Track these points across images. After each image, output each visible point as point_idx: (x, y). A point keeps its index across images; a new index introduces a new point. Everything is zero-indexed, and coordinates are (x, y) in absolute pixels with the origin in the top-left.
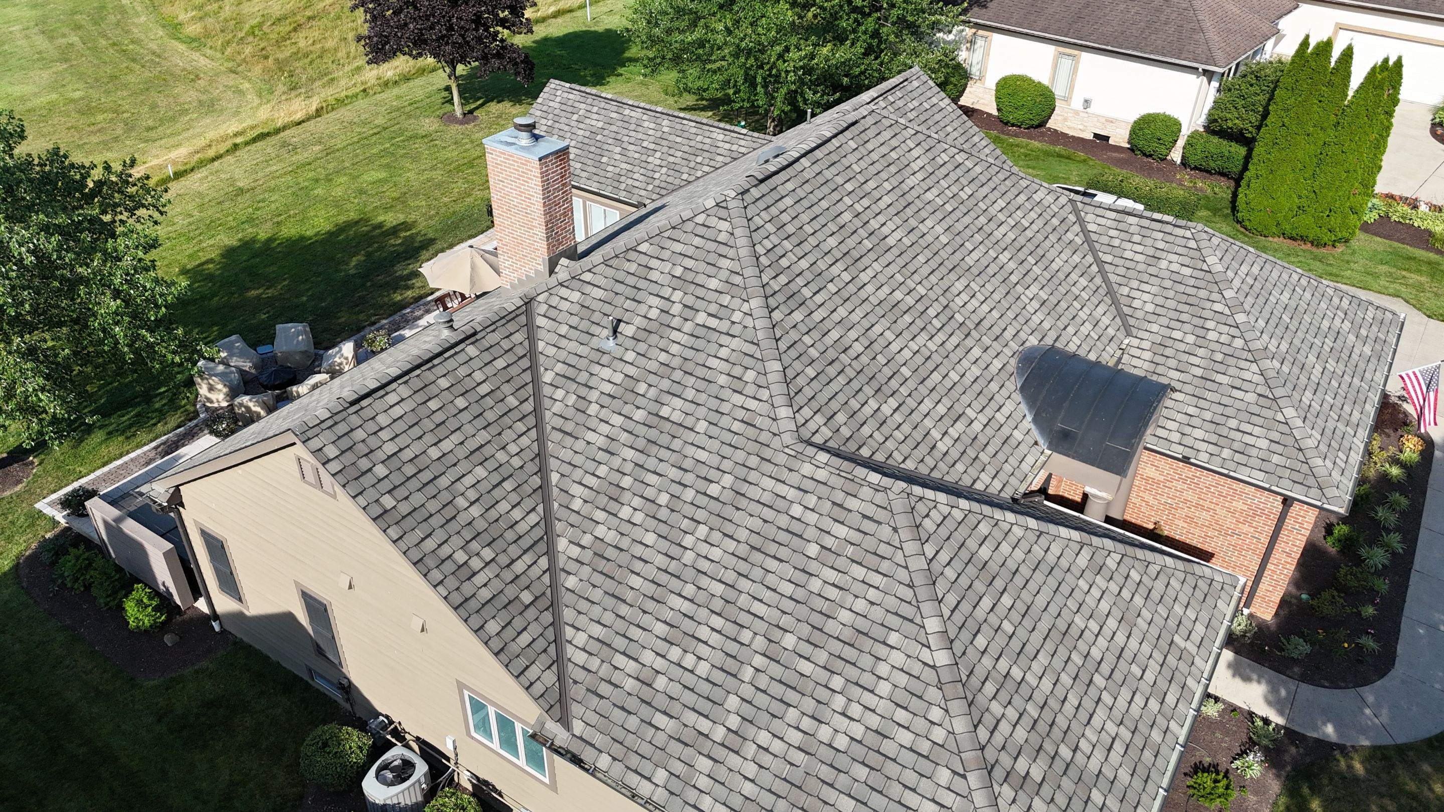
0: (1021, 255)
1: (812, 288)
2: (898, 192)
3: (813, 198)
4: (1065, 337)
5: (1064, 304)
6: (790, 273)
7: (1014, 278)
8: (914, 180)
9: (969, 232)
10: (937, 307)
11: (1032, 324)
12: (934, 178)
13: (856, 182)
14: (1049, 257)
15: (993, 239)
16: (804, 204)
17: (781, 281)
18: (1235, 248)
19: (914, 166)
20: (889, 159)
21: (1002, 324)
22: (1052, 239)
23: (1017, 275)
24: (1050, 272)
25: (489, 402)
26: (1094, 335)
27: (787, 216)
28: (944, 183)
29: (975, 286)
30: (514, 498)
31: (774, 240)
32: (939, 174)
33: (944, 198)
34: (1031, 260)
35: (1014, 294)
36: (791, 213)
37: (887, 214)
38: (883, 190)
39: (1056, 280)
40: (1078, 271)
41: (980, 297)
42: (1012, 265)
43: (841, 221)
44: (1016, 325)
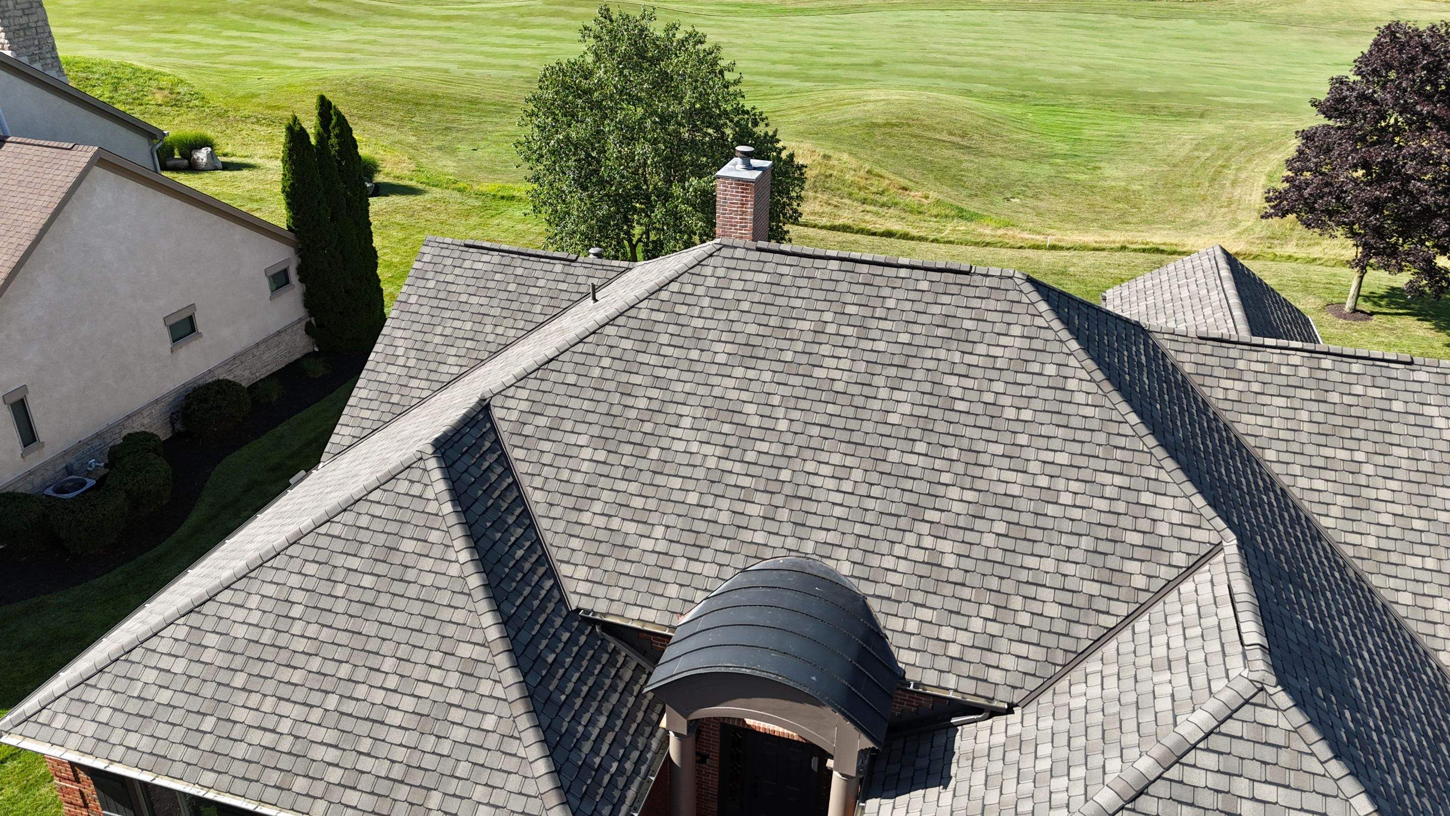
0: (991, 513)
1: (676, 341)
2: (908, 350)
3: (793, 292)
4: (903, 609)
5: (966, 593)
6: (673, 318)
7: (931, 515)
8: (957, 357)
9: (949, 440)
10: (776, 449)
11: (874, 560)
12: (994, 374)
13: (867, 312)
14: (1040, 549)
15: (977, 471)
16: (775, 289)
17: (657, 316)
18: (1312, 765)
19: (981, 349)
20: (952, 323)
21: (830, 523)
22: (1086, 543)
23: (945, 518)
24: (1010, 558)
25: (526, 299)
26: (954, 651)
27: (740, 285)
28: (999, 387)
29: (857, 475)
30: (463, 352)
31: (700, 291)
32: (1008, 376)
33: (973, 395)
34: (1001, 528)
35: (903, 523)
36: (751, 286)
37: (857, 354)
38: (892, 337)
39: (1004, 571)
40: (1066, 598)
41: (847, 486)
42: (957, 507)
43: (792, 323)
44: (849, 541)
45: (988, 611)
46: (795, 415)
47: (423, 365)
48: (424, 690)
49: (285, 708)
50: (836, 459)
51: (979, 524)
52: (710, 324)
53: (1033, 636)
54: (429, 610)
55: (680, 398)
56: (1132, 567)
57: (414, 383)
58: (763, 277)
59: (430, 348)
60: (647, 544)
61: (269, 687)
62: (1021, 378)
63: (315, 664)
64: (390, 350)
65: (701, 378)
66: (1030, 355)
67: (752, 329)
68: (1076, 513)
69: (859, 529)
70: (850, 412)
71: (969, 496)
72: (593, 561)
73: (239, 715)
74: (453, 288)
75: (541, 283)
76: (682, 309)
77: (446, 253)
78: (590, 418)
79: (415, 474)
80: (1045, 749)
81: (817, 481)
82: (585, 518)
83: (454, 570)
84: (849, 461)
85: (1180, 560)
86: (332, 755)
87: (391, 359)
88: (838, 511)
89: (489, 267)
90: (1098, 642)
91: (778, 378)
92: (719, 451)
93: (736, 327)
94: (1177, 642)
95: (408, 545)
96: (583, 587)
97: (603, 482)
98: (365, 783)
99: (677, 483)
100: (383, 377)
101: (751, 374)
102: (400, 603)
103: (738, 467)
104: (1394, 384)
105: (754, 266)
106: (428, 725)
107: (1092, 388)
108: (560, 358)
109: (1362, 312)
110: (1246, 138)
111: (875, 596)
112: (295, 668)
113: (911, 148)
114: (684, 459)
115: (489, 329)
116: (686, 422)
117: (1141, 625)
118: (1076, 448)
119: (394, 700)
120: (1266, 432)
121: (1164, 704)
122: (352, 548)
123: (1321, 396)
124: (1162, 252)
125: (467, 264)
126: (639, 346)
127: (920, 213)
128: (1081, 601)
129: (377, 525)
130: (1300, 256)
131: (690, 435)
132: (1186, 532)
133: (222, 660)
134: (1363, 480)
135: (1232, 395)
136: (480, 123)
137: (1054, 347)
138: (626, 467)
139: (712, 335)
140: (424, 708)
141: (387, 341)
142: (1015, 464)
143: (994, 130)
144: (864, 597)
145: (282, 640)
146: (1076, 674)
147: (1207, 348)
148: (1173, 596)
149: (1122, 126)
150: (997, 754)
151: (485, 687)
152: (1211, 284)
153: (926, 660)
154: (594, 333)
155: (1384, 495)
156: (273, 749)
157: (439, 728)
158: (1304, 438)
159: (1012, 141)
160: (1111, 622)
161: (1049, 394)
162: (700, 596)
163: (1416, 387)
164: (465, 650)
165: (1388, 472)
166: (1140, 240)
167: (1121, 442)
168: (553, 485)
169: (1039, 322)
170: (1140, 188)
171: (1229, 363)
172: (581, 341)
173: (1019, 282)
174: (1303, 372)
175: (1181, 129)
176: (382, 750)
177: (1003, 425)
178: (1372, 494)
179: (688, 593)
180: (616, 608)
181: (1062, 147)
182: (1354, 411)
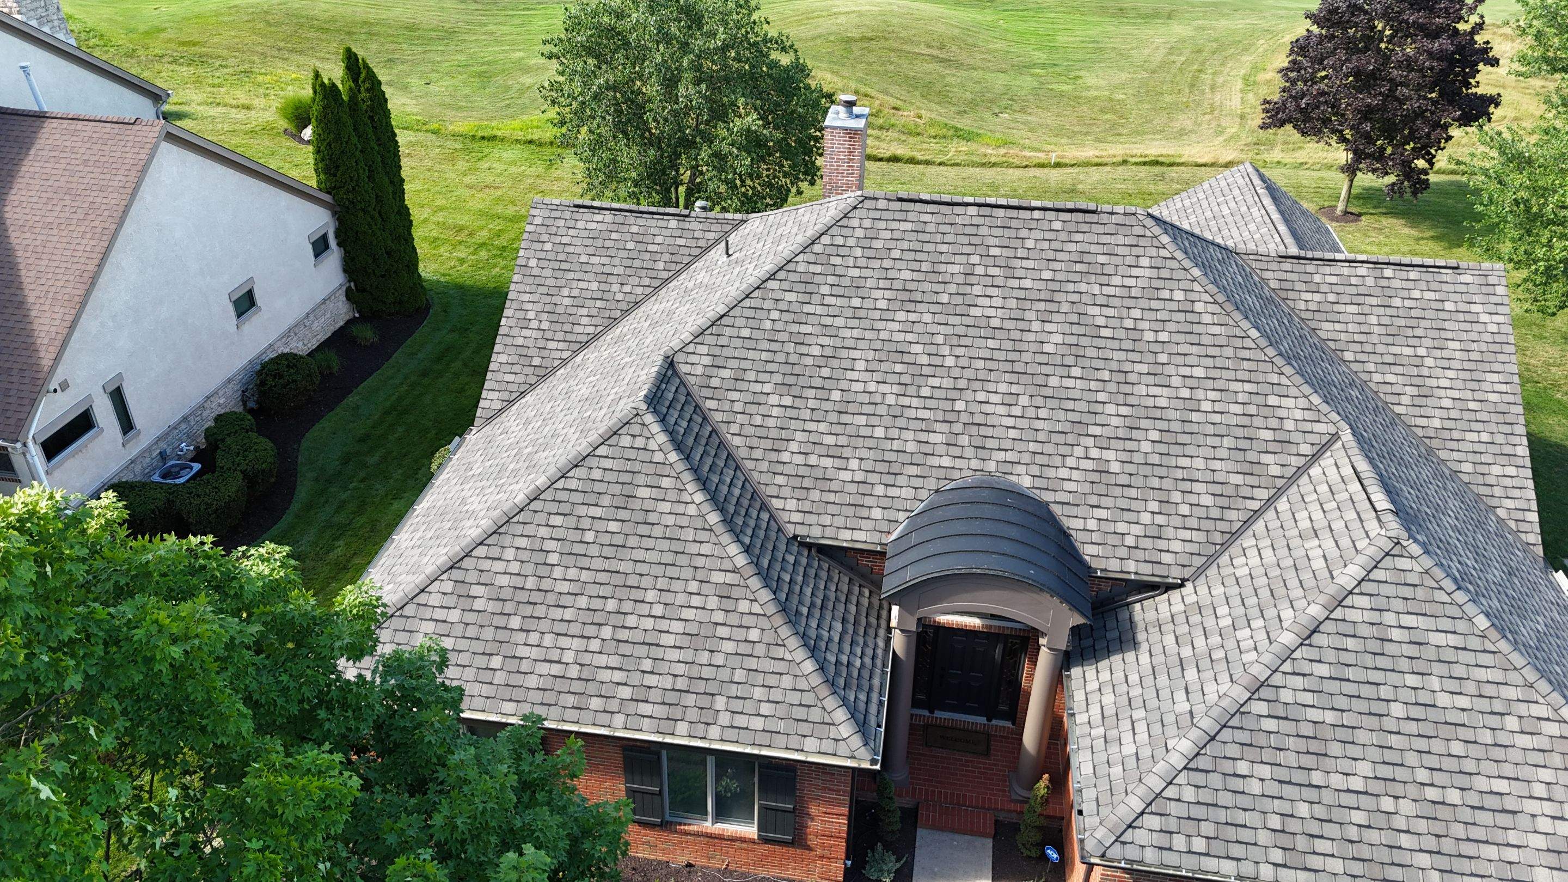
0: (1144, 424)
1: (836, 291)
2: (1052, 286)
3: (939, 238)
4: (1080, 511)
5: (1133, 493)
6: (830, 270)
7: (1096, 430)
8: (1096, 289)
9: (1100, 364)
10: (947, 383)
11: (1051, 473)
12: (1131, 303)
13: (1010, 253)
14: (1190, 450)
15: (1128, 389)
16: (922, 237)
17: (813, 269)
18: (1441, 596)
19: (1116, 280)
20: (1087, 258)
21: (1007, 444)
22: (1228, 442)
23: (1106, 431)
24: (1166, 461)
25: (647, 256)
26: (1130, 541)
27: (888, 235)
28: (1136, 313)
29: (1024, 400)
30: (594, 312)
31: (851, 242)
32: (1143, 303)
33: (1115, 323)
34: (1154, 435)
35: (1070, 439)
36: (897, 235)
37: (1007, 293)
38: (1036, 275)
39: (1162, 472)
40: (1217, 489)
41: (1017, 411)
42: (1115, 421)
43: (942, 268)
44: (1026, 458)
45: (1154, 506)
46: (959, 351)
47: (557, 327)
48: (688, 614)
49: (564, 642)
50: (1003, 388)
51: (1136, 434)
52: (865, 273)
53: (1194, 523)
54: (677, 546)
55: (851, 343)
56: (1267, 458)
57: (552, 345)
58: (908, 226)
59: (560, 310)
60: (846, 476)
61: (544, 625)
62: (1154, 304)
63: (583, 602)
64: (521, 315)
65: (866, 324)
66: (1159, 284)
67: (906, 275)
68: (1217, 418)
69: (1033, 447)
70: (1008, 345)
71: (1124, 410)
72: (802, 494)
73: (523, 651)
74: (571, 249)
75: (659, 239)
76: (837, 261)
77: (557, 214)
78: (770, 367)
79: (636, 429)
80: (1223, 610)
81: (989, 409)
82: (785, 457)
83: (692, 510)
84: (1015, 389)
85: (1306, 449)
86: (618, 676)
87: (525, 324)
88: (1012, 434)
89: (600, 227)
90: (1247, 523)
91: (938, 318)
92: (896, 389)
93: (891, 274)
94: (1318, 515)
95: (643, 492)
96: (797, 517)
97: (794, 424)
98: (654, 695)
99: (862, 420)
100: (520, 341)
101: (912, 317)
102: (649, 543)
103: (915, 402)
104: (1445, 287)
105: (898, 216)
106: (699, 642)
107: (1216, 309)
108: (731, 313)
109: (1352, 214)
110: (1216, 40)
111: (1056, 502)
112: (565, 607)
113: (892, 63)
114: (865, 398)
115: (615, 288)
116: (860, 365)
117: (1282, 505)
118: (1209, 362)
119: (664, 624)
120: (1343, 336)
121: (1319, 564)
122: (592, 499)
123: (1387, 301)
124: (1162, 164)
125: (580, 225)
126: (802, 298)
127: (918, 134)
128: (1229, 490)
129: (610, 477)
130: (1287, 161)
131: (866, 376)
132: (1308, 427)
133: (492, 607)
134: (1425, 372)
135: (1312, 306)
136: (424, 52)
137: (1180, 274)
138: (813, 410)
139: (870, 283)
140: (692, 628)
141: (515, 305)
142: (1159, 380)
143: (970, 41)
144: (1047, 503)
145: (546, 584)
146: (1235, 549)
147: (1287, 266)
148: (1305, 478)
149: (1093, 31)
150: (1181, 619)
151: (744, 606)
152: (1250, 201)
153: (1108, 551)
154: (758, 288)
155: (1444, 383)
156: (563, 677)
157: (709, 644)
158: (1375, 339)
159: (989, 52)
160: (1256, 505)
161: (1180, 317)
162: (902, 516)
163: (1463, 288)
164: (718, 577)
165: (1445, 363)
166: (1139, 152)
167: (1246, 354)
168: (749, 430)
169: (1163, 253)
170: (1124, 97)
171: (1307, 278)
172: (747, 297)
173: (1141, 218)
174: (1370, 281)
175: (1152, 32)
176: (664, 667)
177: (1145, 347)
178: (1434, 383)
179: (891, 515)
180: (829, 532)
181: (1040, 57)
182: (1414, 313)
